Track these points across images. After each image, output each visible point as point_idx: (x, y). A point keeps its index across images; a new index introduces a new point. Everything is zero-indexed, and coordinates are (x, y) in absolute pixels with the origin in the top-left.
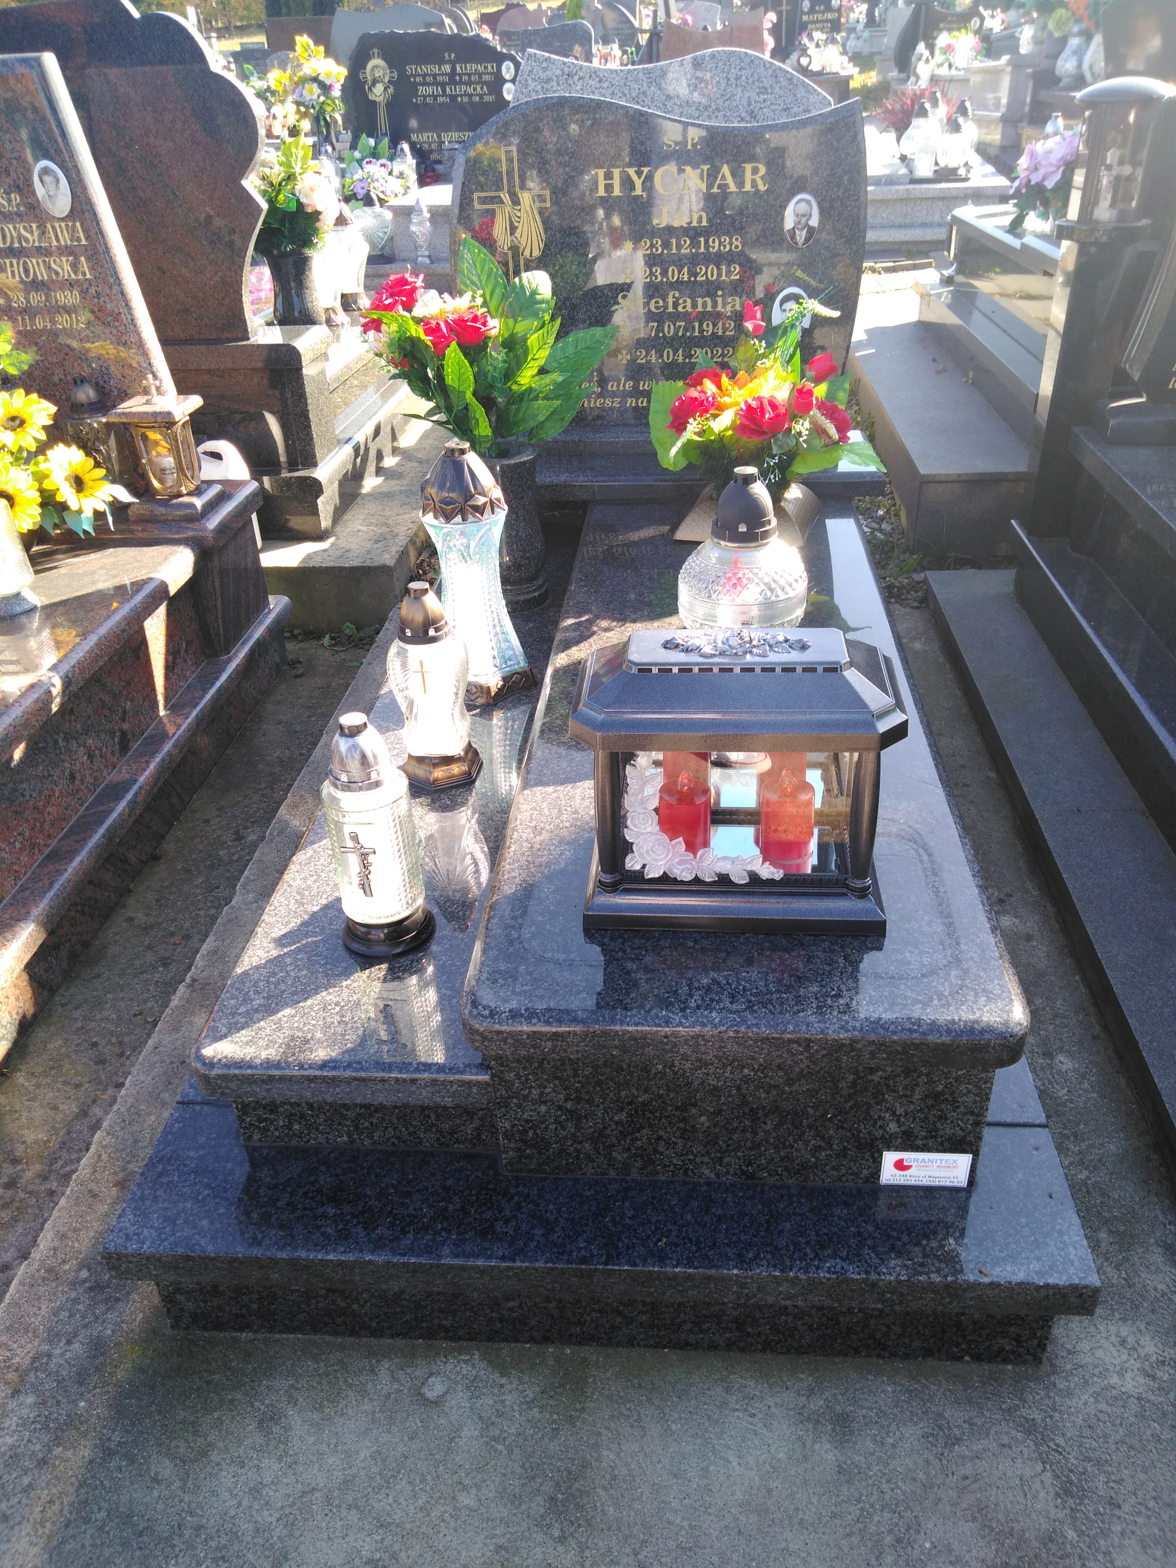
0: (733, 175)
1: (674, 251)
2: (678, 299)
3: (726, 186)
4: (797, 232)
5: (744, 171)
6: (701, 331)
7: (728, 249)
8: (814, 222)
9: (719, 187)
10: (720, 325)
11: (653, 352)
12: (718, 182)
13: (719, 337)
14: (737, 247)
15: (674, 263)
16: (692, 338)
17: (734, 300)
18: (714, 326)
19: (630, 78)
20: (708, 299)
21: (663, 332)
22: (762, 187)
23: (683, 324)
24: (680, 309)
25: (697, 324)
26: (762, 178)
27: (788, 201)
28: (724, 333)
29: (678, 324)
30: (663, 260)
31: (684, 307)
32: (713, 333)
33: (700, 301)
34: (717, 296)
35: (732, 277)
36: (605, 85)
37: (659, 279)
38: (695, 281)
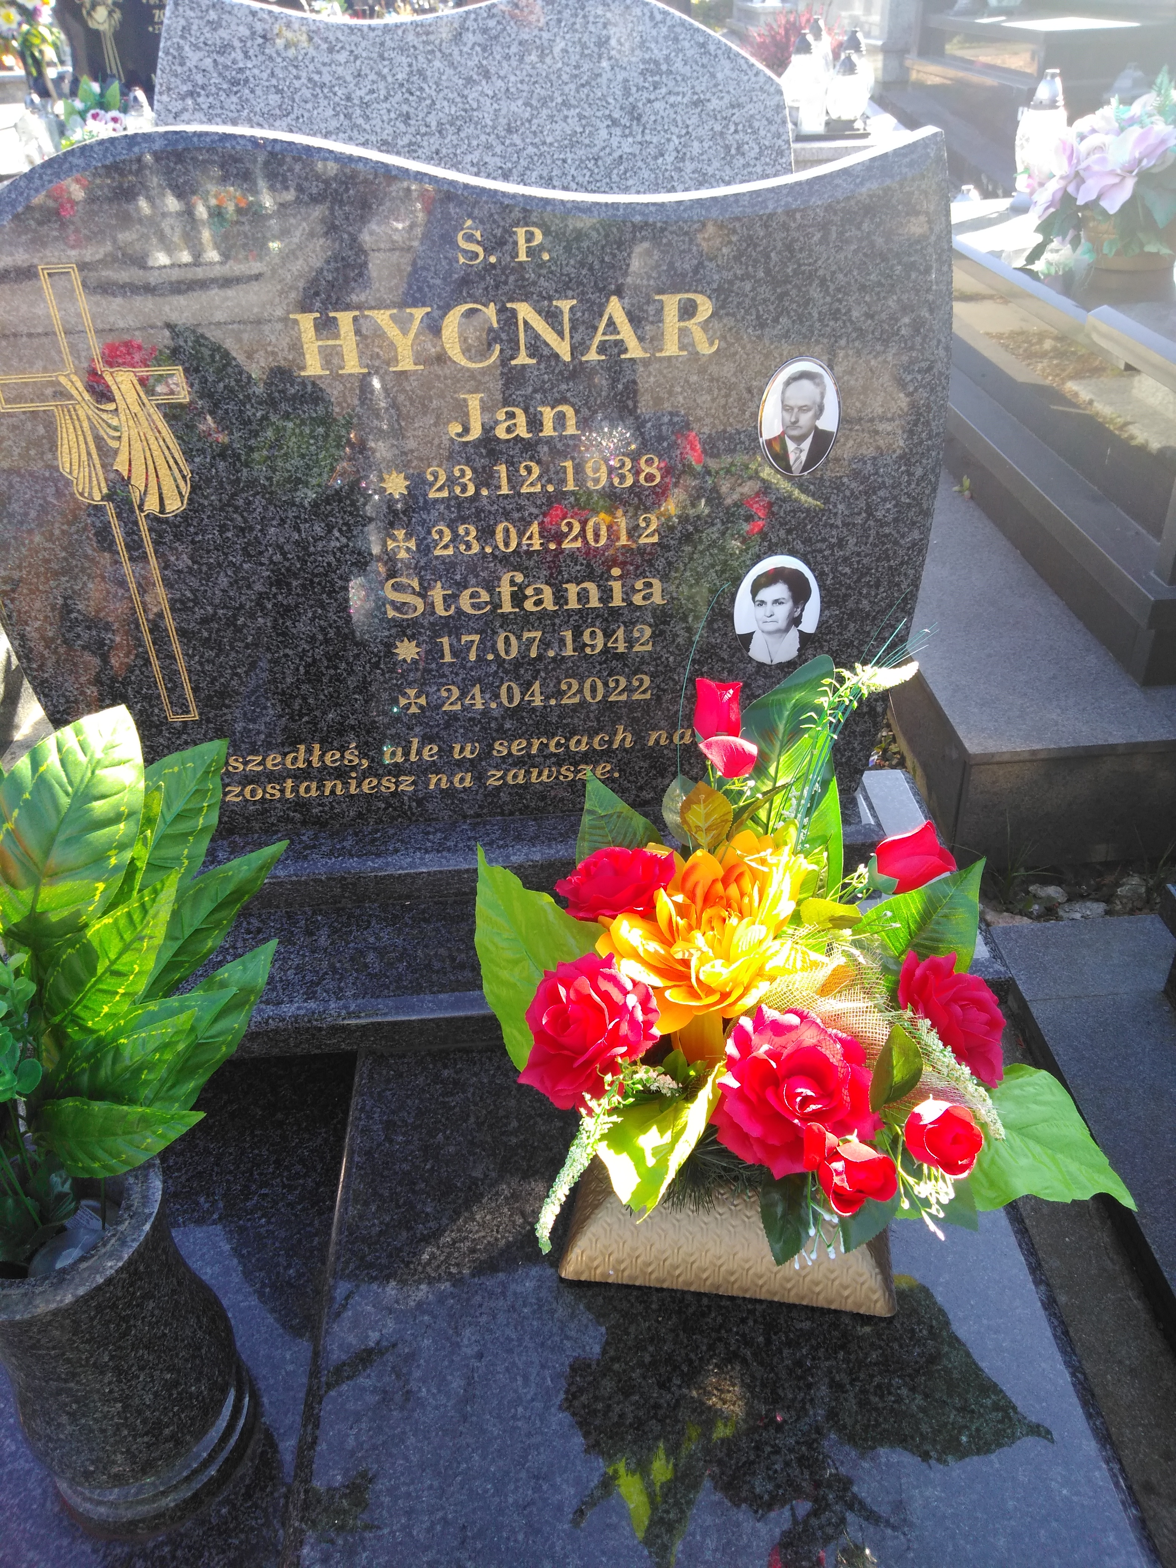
0: (635, 319)
1: (505, 490)
2: (521, 588)
3: (621, 348)
4: (791, 446)
5: (660, 311)
6: (580, 647)
7: (629, 482)
8: (829, 422)
9: (602, 348)
10: (620, 633)
11: (476, 690)
12: (599, 337)
13: (620, 657)
14: (650, 477)
15: (507, 515)
16: (559, 660)
17: (649, 585)
18: (608, 635)
19: (389, 43)
20: (591, 587)
21: (494, 650)
22: (706, 349)
23: (538, 634)
24: (529, 605)
25: (568, 635)
26: (705, 326)
27: (768, 375)
28: (630, 647)
29: (526, 635)
30: (479, 511)
31: (539, 602)
32: (606, 650)
33: (572, 590)
34: (610, 577)
35: (643, 541)
36: (342, 57)
37: (476, 549)
38: (560, 551)
